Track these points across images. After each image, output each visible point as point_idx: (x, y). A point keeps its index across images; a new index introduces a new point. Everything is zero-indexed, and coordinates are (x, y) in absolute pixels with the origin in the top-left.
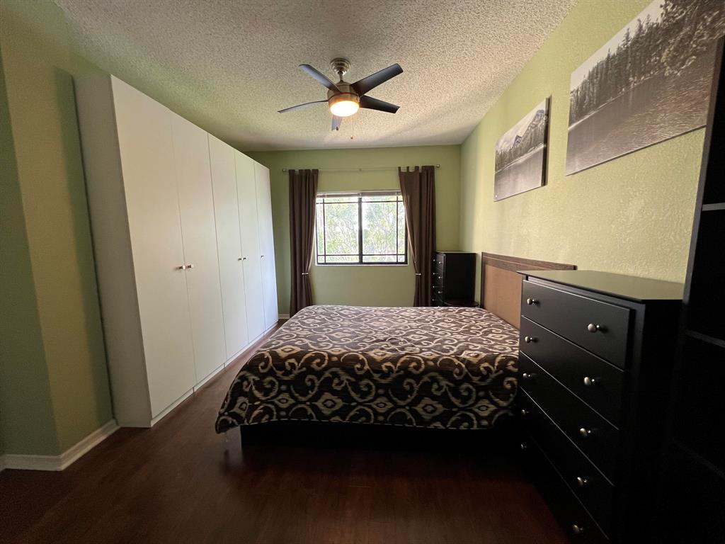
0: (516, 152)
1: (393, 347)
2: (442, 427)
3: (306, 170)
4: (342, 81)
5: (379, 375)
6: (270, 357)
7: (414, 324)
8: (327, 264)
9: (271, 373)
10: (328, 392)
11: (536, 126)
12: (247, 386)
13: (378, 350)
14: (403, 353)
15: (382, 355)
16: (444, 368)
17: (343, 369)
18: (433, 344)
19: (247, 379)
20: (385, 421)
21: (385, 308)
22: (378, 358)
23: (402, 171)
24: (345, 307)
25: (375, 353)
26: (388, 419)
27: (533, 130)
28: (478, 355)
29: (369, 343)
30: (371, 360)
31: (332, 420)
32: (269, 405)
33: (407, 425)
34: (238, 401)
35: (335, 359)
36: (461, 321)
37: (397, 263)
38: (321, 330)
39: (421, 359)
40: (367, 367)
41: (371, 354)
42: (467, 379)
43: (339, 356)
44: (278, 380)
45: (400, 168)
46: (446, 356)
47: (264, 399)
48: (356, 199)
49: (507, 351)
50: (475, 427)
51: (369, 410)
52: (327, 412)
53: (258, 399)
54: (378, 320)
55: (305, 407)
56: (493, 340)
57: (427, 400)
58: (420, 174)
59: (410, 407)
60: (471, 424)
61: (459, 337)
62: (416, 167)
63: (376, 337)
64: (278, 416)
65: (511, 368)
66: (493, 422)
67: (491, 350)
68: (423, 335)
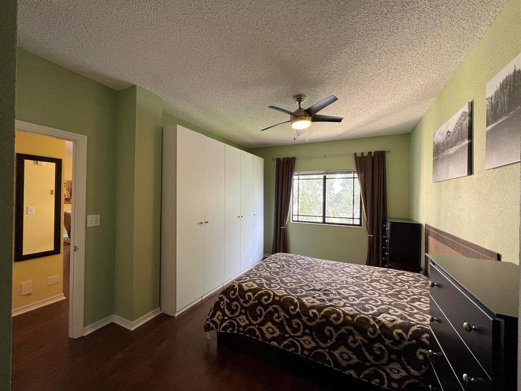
0: (447, 144)
1: (324, 297)
2: (355, 376)
3: (287, 158)
4: (300, 108)
5: (307, 318)
6: (238, 288)
7: (350, 280)
8: (299, 221)
9: (237, 299)
10: (270, 321)
11: (462, 124)
12: (223, 305)
13: (310, 298)
14: (329, 304)
15: (312, 303)
16: (360, 325)
17: (281, 307)
18: (358, 301)
19: (223, 300)
20: (309, 356)
21: (333, 262)
22: (308, 304)
23: (358, 155)
24: (303, 257)
25: (307, 300)
26: (311, 355)
27: (459, 127)
28: (394, 320)
29: (306, 291)
30: (303, 305)
31: (271, 343)
32: (234, 321)
33: (326, 365)
34: (217, 313)
35: (277, 298)
36: (395, 284)
37: (353, 225)
38: (277, 273)
39: (341, 313)
40: (298, 310)
41: (304, 300)
42: (379, 339)
43: (280, 297)
44: (240, 305)
45: (355, 154)
46: (364, 314)
47: (230, 316)
48: (322, 177)
49: (425, 323)
50: (385, 386)
51: (298, 344)
52: (268, 336)
53: (227, 316)
54: (322, 272)
55: (255, 328)
56: (417, 308)
57: (343, 349)
58: (373, 157)
59: (329, 350)
60: (382, 383)
61: (385, 299)
62: (369, 152)
63: (314, 287)
64: (238, 330)
65: (425, 340)
66: (403, 386)
67: (409, 318)
68: (354, 291)
